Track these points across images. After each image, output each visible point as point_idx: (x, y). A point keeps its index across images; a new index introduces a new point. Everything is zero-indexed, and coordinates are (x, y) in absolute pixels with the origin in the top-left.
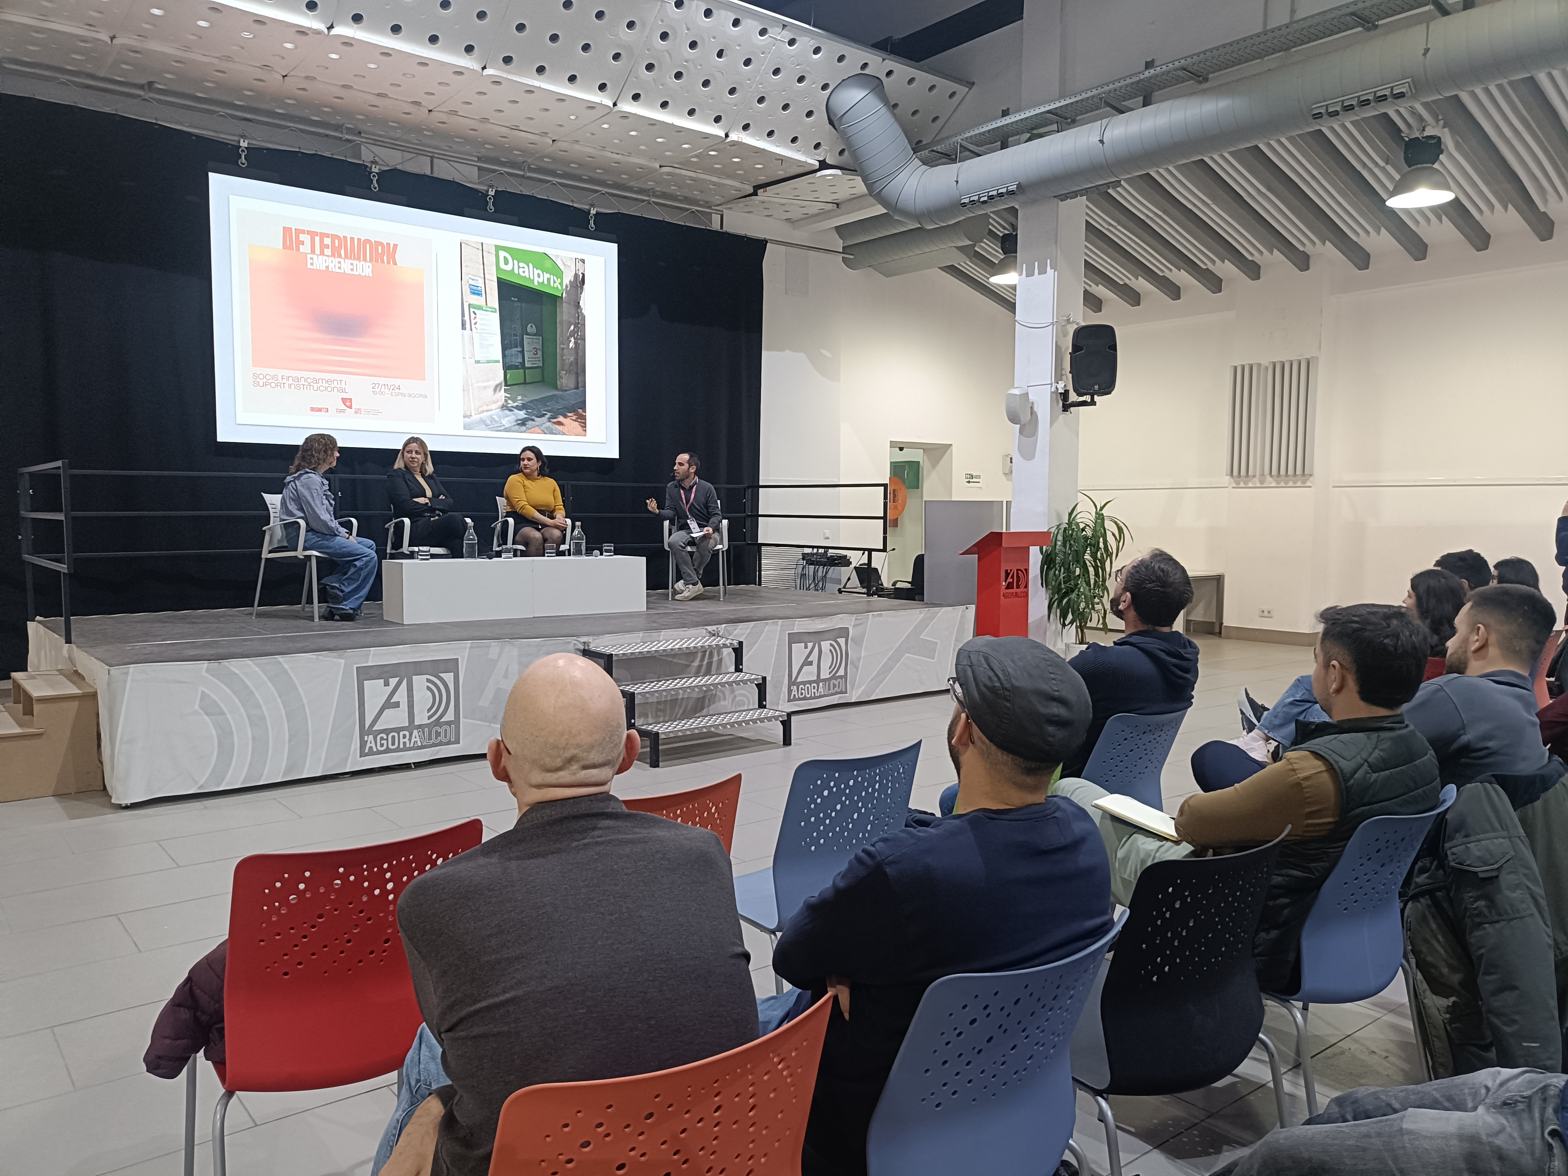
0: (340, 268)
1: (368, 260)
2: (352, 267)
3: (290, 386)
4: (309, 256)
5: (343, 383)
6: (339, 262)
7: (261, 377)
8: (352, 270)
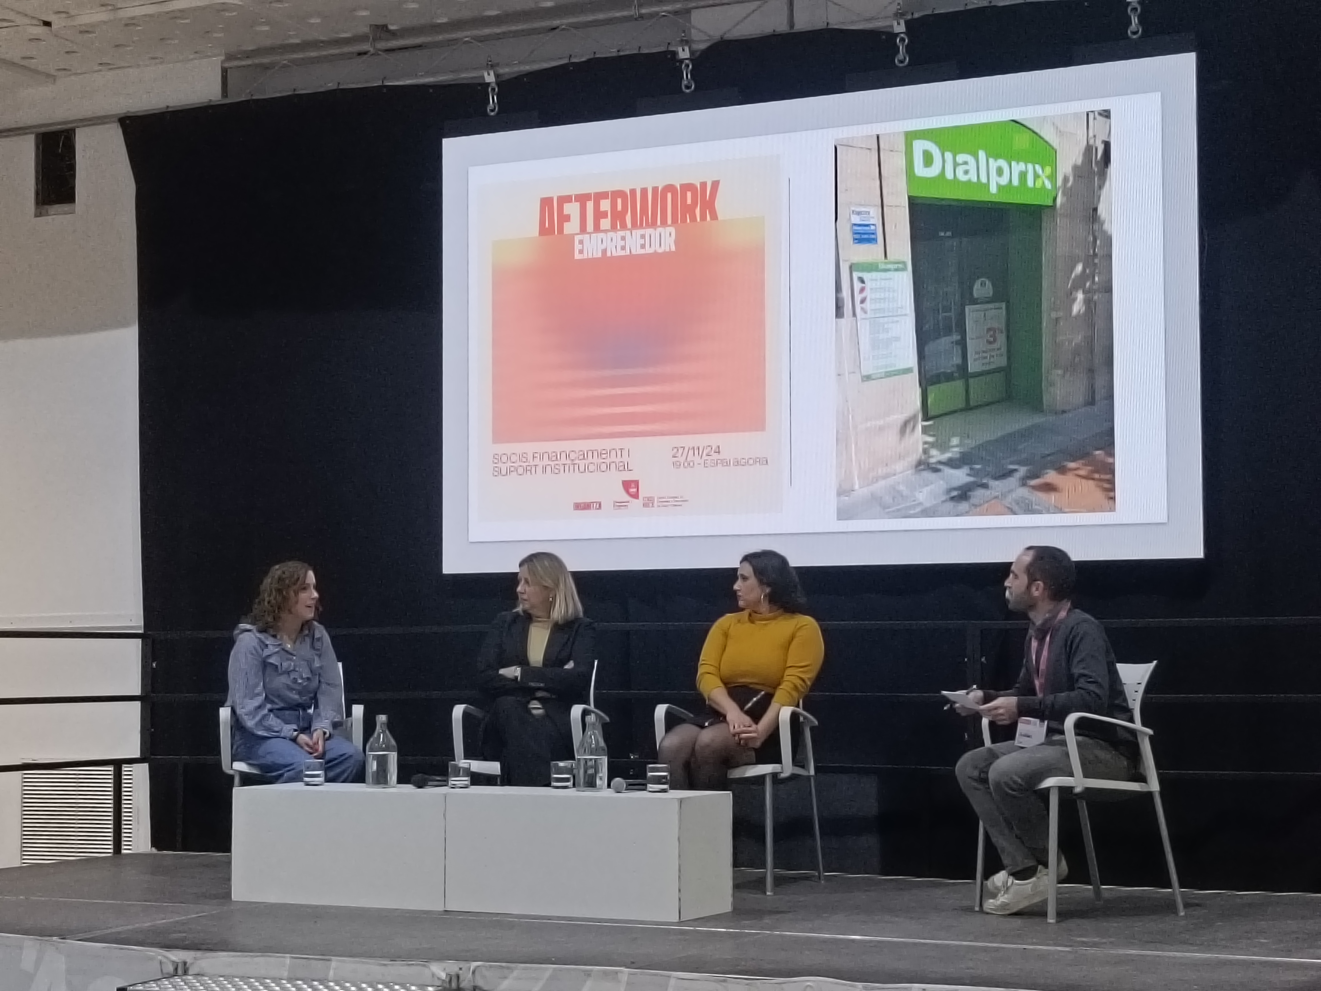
0: (623, 248)
1: (669, 222)
2: (642, 241)
3: (544, 469)
4: (577, 238)
5: (625, 453)
6: (623, 238)
7: (504, 459)
8: (643, 246)
